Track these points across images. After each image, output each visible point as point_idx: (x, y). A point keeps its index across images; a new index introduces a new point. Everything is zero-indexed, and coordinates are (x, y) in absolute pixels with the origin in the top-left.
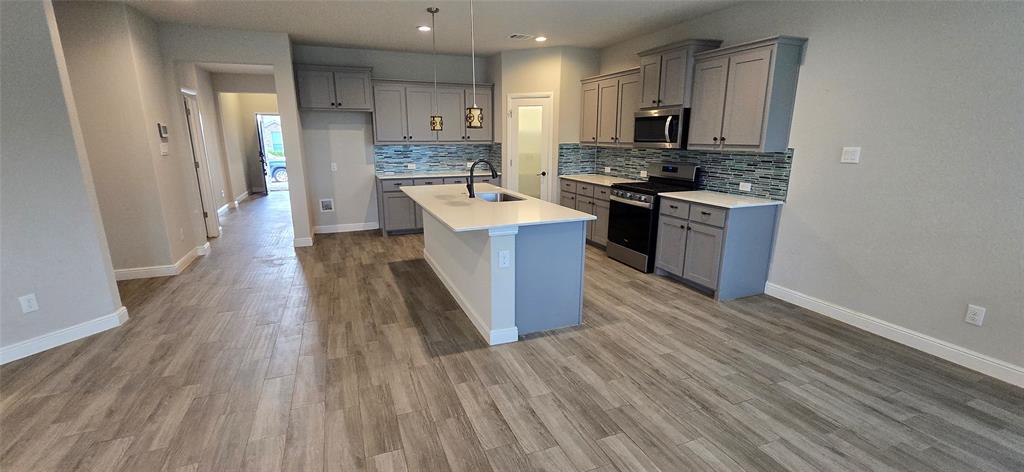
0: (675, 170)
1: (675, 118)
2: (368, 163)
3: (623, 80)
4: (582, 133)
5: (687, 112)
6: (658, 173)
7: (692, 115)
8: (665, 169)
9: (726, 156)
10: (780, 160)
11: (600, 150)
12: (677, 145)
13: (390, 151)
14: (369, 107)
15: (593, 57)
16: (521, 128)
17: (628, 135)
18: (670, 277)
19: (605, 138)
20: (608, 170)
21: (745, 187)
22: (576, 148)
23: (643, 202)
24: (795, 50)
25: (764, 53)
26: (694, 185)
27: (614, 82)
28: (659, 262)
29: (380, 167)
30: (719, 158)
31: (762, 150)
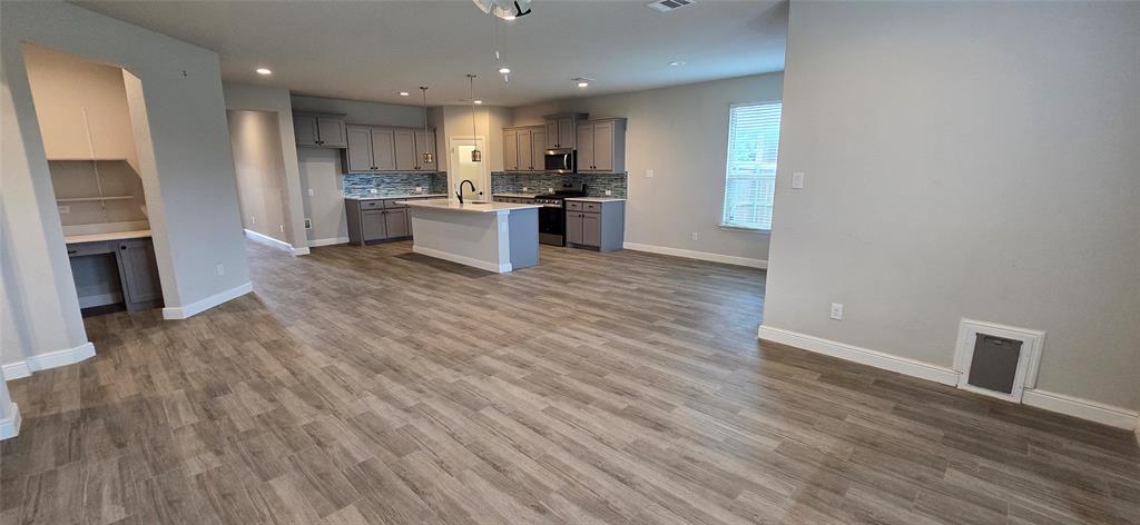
0: (571, 186)
1: (569, 156)
2: (339, 188)
3: (533, 131)
4: (505, 164)
5: (575, 152)
6: (560, 188)
7: (578, 155)
8: (565, 186)
9: (597, 176)
10: (622, 177)
11: (518, 175)
12: (572, 171)
13: (356, 179)
14: (344, 145)
15: (509, 113)
16: (461, 161)
17: (540, 165)
18: (576, 246)
19: (524, 167)
20: (525, 189)
21: (608, 193)
22: (501, 174)
23: (556, 204)
24: (622, 124)
25: (609, 125)
26: (583, 194)
27: (527, 131)
28: (568, 239)
29: (349, 191)
30: (593, 178)
31: (614, 172)
